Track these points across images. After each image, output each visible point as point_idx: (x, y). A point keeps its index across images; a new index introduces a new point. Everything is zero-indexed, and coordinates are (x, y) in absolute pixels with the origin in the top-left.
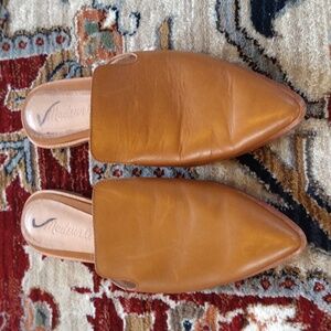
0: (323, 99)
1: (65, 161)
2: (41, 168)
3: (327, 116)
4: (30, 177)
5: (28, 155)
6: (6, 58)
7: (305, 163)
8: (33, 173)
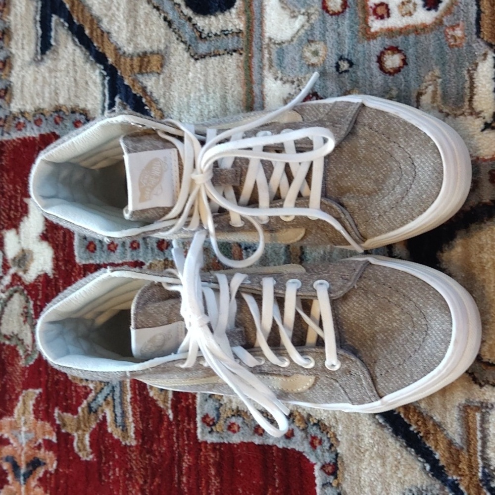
1: (165, 402)
2: (134, 408)
4: (119, 420)
5: (117, 390)
7: (479, 443)
8: (124, 414)
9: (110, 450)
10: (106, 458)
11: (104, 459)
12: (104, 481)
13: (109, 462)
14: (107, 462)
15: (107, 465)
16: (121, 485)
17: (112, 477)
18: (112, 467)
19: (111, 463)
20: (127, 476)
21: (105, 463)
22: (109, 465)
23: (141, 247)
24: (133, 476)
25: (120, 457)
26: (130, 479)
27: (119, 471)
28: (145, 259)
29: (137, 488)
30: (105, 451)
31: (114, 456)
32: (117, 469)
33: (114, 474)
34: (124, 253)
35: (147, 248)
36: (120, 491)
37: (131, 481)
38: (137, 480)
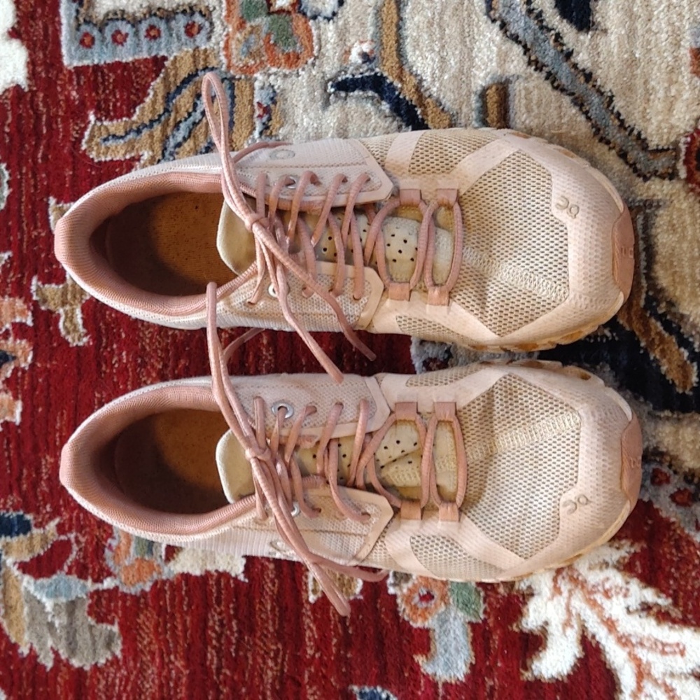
0: (676, 143)
3: (683, 174)
6: (86, 62)
9: (113, 328)
10: (108, 339)
11: (104, 340)
12: (105, 372)
13: (112, 345)
14: (110, 344)
15: (109, 349)
16: (131, 374)
17: (116, 366)
18: (116, 352)
19: (115, 346)
20: (139, 361)
21: (106, 348)
22: (112, 350)
23: (163, 34)
24: (147, 360)
25: (127, 335)
26: (144, 365)
27: (127, 355)
28: (168, 51)
29: (154, 375)
30: (106, 330)
31: (120, 336)
32: (124, 354)
33: (120, 360)
34: (138, 45)
35: (171, 35)
36: (129, 383)
37: (145, 367)
38: (153, 366)
